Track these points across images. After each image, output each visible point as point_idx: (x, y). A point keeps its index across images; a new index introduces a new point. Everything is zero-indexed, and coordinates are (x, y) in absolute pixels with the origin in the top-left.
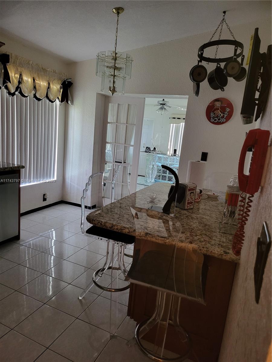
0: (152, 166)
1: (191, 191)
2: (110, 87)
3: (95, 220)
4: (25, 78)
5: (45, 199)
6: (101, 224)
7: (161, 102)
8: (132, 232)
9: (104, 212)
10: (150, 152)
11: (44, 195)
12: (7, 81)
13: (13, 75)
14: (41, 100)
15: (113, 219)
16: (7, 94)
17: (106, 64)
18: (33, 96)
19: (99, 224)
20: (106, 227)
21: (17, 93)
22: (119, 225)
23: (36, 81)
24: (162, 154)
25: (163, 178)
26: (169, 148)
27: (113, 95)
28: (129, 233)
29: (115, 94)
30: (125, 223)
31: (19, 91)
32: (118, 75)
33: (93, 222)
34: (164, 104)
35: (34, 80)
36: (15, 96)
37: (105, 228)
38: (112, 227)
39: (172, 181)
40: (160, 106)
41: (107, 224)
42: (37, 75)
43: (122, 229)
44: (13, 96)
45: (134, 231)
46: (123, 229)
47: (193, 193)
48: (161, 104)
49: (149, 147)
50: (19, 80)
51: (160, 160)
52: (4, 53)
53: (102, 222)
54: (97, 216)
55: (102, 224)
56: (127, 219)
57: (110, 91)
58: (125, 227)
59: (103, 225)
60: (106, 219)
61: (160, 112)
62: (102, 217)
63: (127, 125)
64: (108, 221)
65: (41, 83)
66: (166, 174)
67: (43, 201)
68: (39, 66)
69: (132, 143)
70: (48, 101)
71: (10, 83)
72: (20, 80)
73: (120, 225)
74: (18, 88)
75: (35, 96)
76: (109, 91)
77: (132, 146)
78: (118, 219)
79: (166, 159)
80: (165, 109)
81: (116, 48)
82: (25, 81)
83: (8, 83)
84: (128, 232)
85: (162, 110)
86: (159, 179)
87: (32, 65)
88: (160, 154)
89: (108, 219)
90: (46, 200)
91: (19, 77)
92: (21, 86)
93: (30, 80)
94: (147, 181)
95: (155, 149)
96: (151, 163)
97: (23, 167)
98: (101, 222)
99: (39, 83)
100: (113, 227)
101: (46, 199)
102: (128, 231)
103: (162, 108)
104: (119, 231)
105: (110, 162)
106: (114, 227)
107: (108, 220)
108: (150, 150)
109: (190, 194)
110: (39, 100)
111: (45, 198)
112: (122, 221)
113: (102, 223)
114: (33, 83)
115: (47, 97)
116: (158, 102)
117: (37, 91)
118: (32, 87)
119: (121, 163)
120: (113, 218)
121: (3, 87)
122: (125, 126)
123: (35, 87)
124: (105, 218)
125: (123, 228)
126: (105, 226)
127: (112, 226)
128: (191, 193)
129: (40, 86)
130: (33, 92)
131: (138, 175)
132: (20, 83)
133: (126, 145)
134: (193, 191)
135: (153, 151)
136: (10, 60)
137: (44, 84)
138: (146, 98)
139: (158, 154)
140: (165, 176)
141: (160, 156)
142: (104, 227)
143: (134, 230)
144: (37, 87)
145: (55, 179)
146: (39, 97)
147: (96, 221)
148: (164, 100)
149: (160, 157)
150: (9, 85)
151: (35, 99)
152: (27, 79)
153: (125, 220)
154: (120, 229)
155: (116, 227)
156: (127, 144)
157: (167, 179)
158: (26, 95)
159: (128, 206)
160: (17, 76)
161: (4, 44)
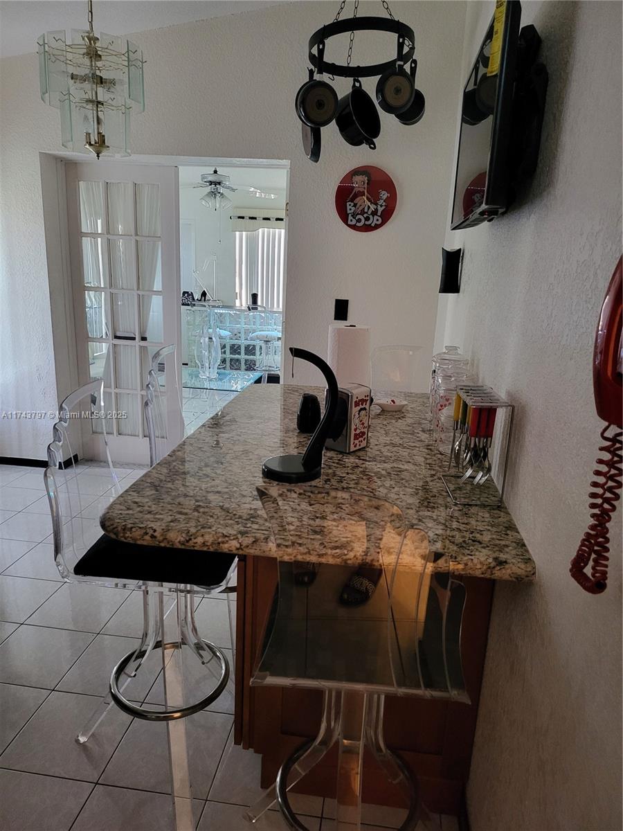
0: (207, 339)
1: (361, 407)
2: (88, 134)
3: (132, 528)
6: (153, 536)
7: (211, 178)
8: (247, 546)
9: (148, 496)
10: (194, 305)
15: (183, 517)
17: (71, 70)
19: (147, 537)
20: (168, 543)
22: (209, 533)
24: (224, 307)
25: (233, 366)
26: (237, 291)
27: (98, 156)
28: (242, 549)
29: (104, 154)
30: (222, 522)
32: (110, 101)
33: (125, 533)
34: (219, 183)
37: (168, 546)
38: (188, 541)
39: (255, 370)
40: (209, 189)
41: (172, 535)
43: (219, 543)
45: (254, 542)
46: (223, 543)
47: (365, 409)
48: (211, 183)
49: (190, 291)
51: (221, 322)
53: (155, 531)
54: (133, 514)
55: (155, 537)
56: (222, 507)
57: (90, 144)
58: (226, 536)
59: (161, 538)
60: (163, 519)
61: (211, 203)
62: (150, 512)
63: (138, 238)
64: (172, 524)
66: (239, 353)
69: (158, 285)
73: (209, 530)
76: (87, 146)
77: (158, 293)
78: (196, 514)
79: (236, 319)
80: (222, 194)
81: (91, 23)
84: (237, 549)
85: (215, 197)
86: (224, 368)
88: (218, 307)
89: (170, 518)
94: (198, 376)
95: (204, 294)
96: (205, 331)
98: (151, 532)
100: (190, 539)
102: (238, 546)
103: (213, 194)
104: (212, 549)
105: (101, 340)
106: (195, 541)
107: (172, 521)
108: (194, 299)
109: (359, 414)
112: (211, 516)
113: (155, 534)
116: (203, 177)
119: (134, 339)
120: (181, 513)
122: (133, 242)
124: (157, 516)
125: (220, 540)
126: (165, 541)
127: (187, 539)
128: (360, 411)
131: (183, 364)
133: (140, 293)
134: (364, 406)
135: (200, 300)
138: (180, 168)
139: (213, 307)
140: (238, 360)
141: (221, 311)
142: (162, 545)
143: (254, 540)
147: (134, 530)
148: (215, 172)
149: (221, 314)
153: (218, 511)
154: (213, 543)
155: (200, 540)
156: (143, 290)
157: (243, 366)
159: (207, 466)
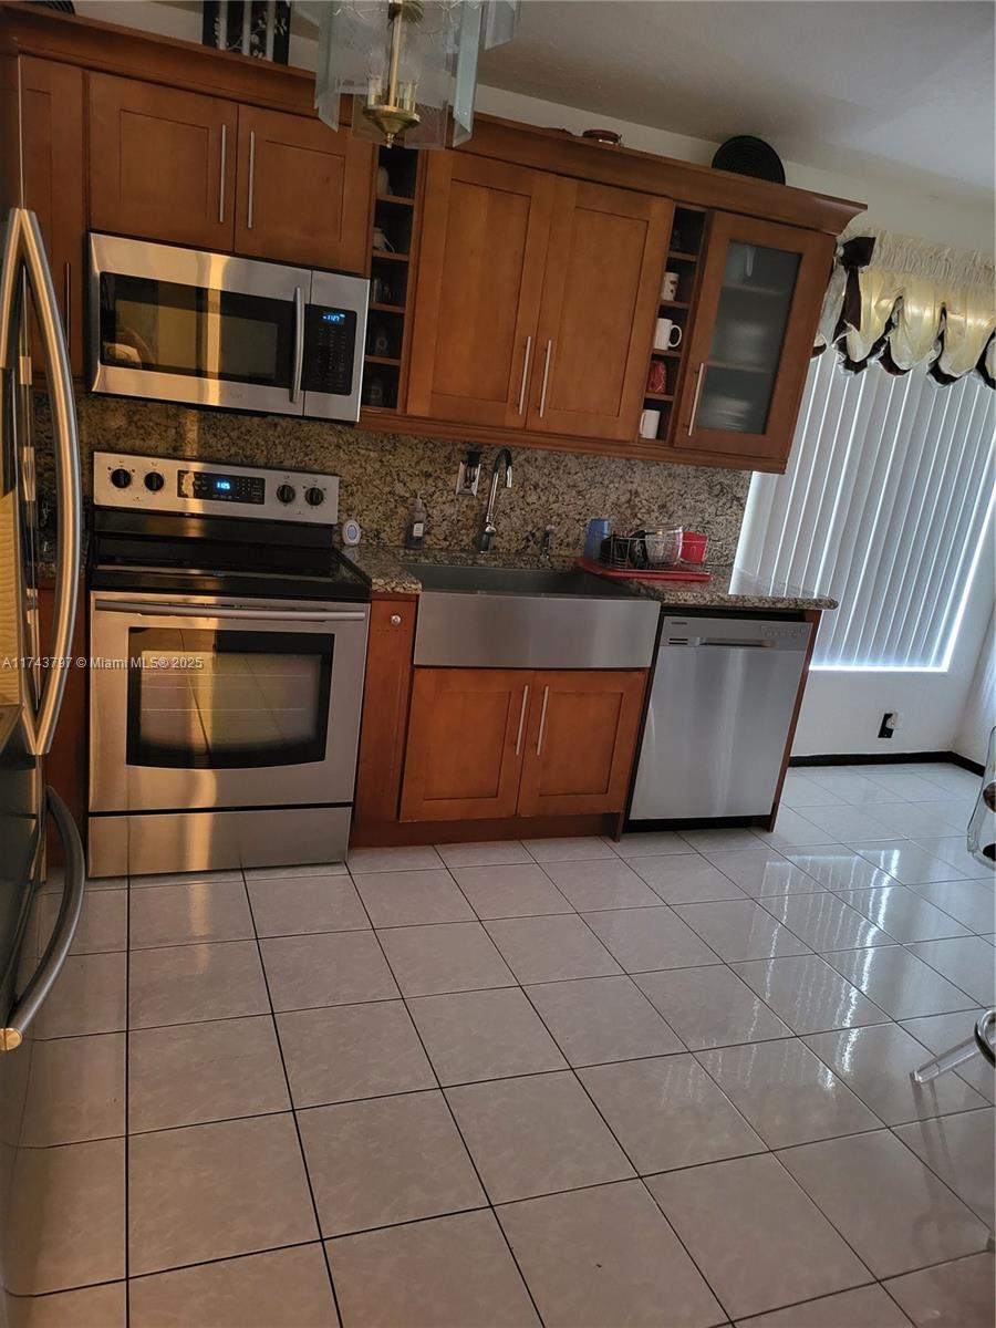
4: (911, 309)
5: (886, 732)
11: (887, 717)
12: (849, 325)
13: (873, 304)
14: (954, 379)
16: (841, 367)
18: (928, 368)
21: (873, 361)
23: (949, 314)
31: (881, 354)
35: (944, 312)
36: (865, 372)
42: (959, 294)
44: (857, 372)
50: (890, 319)
52: (859, 234)
65: (970, 321)
67: (880, 736)
68: (974, 261)
70: (980, 383)
71: (858, 328)
72: (894, 317)
74: (881, 347)
75: (935, 370)
82: (908, 320)
83: (851, 329)
87: (951, 260)
90: (889, 736)
91: (891, 306)
92: (891, 335)
93: (928, 314)
97: (833, 605)
99: (958, 323)
101: (892, 731)
110: (945, 379)
111: (889, 725)
114: (937, 324)
115: (981, 368)
117: (945, 348)
118: (933, 336)
121: (833, 346)
123: (941, 338)
129: (961, 332)
130: (933, 355)
132: (889, 325)
136: (874, 256)
137: (978, 322)
144: (949, 336)
145: (944, 667)
146: (947, 372)
150: (853, 336)
151: (931, 378)
152: (921, 312)
158: (902, 366)
160: (888, 304)
161: (865, 207)
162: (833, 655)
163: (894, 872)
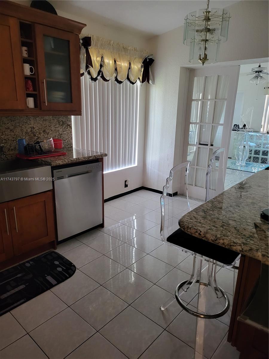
0: (242, 147)
2: (200, 55)
3: (191, 228)
4: (106, 61)
5: (126, 186)
6: (199, 234)
7: (256, 70)
8: (246, 251)
9: (201, 215)
10: (239, 131)
11: (126, 181)
12: (89, 66)
13: (95, 59)
14: (122, 82)
15: (215, 228)
16: (90, 80)
17: (197, 28)
18: (114, 79)
19: (197, 234)
20: (206, 239)
21: (99, 78)
22: (227, 239)
23: (117, 62)
24: (254, 132)
25: (254, 160)
26: (263, 124)
27: (203, 64)
28: (243, 252)
29: (206, 62)
30: (234, 235)
31: (101, 75)
32: (212, 39)
33: (188, 230)
34: (261, 72)
35: (115, 61)
36: (97, 81)
37: (206, 240)
38: (215, 240)
39: (266, 163)
40: (255, 75)
41: (208, 236)
42: (118, 55)
43: (231, 245)
44: (95, 81)
45: (250, 250)
46: (233, 246)
48: (256, 72)
49: (237, 124)
50: (101, 64)
51: (251, 139)
52: (86, 36)
53: (201, 232)
54: (192, 222)
55: (201, 235)
56: (235, 228)
57: (200, 59)
58: (235, 243)
59: (203, 236)
60: (205, 227)
61: (255, 82)
62: (200, 223)
63: (216, 100)
64: (209, 230)
65: (122, 64)
66: (259, 154)
67: (125, 187)
68: (120, 46)
69: (222, 121)
70: (128, 83)
71: (93, 67)
72: (102, 63)
73: (227, 238)
74: (100, 72)
75: (116, 80)
76: (199, 61)
77: (222, 125)
78: (222, 228)
79: (259, 138)
80: (261, 77)
81: (208, 5)
82: (106, 64)
83: (90, 67)
84: (240, 251)
85: (257, 79)
86: (250, 161)
87: (113, 45)
88: (251, 132)
89: (209, 228)
90: (127, 187)
91: (100, 60)
92: (102, 69)
93: (111, 62)
94: (235, 164)
95: (245, 126)
96: (242, 143)
97: (106, 155)
98: (199, 232)
99: (119, 65)
100: (217, 240)
101: (127, 185)
102: (241, 249)
103: (257, 77)
104: (227, 247)
105: (194, 145)
106: (219, 241)
107: (209, 229)
108: (239, 128)
110: (120, 82)
111: (126, 184)
112: (229, 231)
113: (201, 233)
114: (114, 66)
115: (128, 78)
116: (253, 69)
117: (118, 73)
118: (114, 69)
119: (207, 145)
120: (214, 226)
121: (86, 73)
122: (214, 102)
123: (116, 69)
124: (203, 225)
125: (232, 244)
126: (205, 237)
127: (215, 239)
129: (121, 67)
130: (115, 75)
131: (229, 158)
132: (101, 66)
133: (213, 125)
135: (242, 128)
136: (92, 43)
137: (125, 65)
138: (241, 66)
139: (249, 131)
140: (258, 158)
141: (252, 134)
142: (203, 239)
143: (250, 249)
144: (118, 69)
145: (136, 165)
146: (120, 80)
147: (192, 229)
148: (260, 66)
149: (252, 135)
150: (91, 69)
151: (116, 82)
152: (109, 62)
153: (233, 230)
154: (228, 245)
155: (221, 241)
156: (215, 124)
157: (260, 161)
158: (108, 79)
159: (231, 206)
160: (99, 59)
161: (86, 25)
162: (108, 168)
163: (136, 228)
